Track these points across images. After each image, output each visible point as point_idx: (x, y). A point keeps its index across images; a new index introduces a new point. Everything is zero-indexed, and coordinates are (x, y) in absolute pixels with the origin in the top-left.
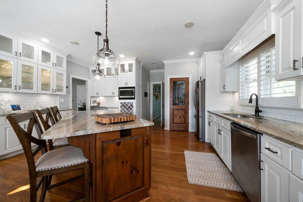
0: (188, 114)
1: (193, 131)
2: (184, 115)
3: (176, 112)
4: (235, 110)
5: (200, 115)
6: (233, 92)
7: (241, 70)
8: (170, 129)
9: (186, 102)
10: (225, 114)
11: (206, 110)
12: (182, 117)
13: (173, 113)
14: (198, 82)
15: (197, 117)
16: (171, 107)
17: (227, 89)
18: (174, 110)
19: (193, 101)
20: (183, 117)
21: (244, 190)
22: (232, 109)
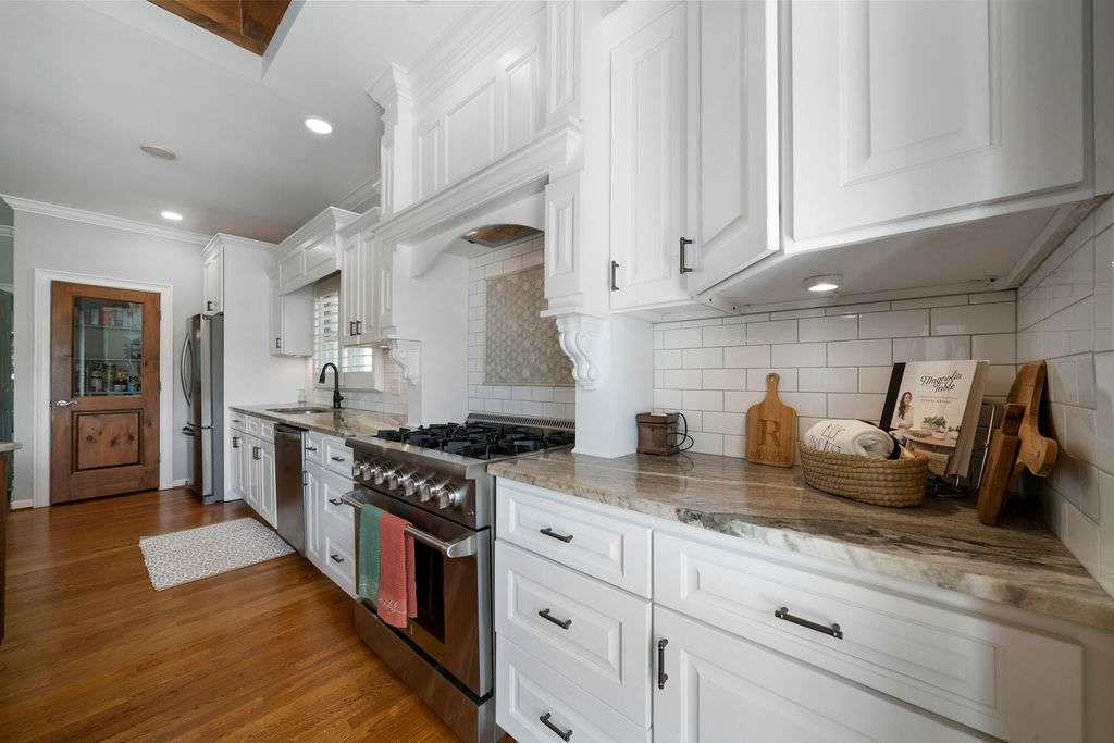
0: (153, 426)
1: (181, 482)
2: (134, 429)
3: (88, 425)
4: (309, 399)
5: (206, 422)
6: (305, 358)
7: (317, 307)
8: (51, 500)
9: (144, 382)
10: (276, 411)
11: (227, 405)
12: (123, 439)
13: (75, 428)
14: (197, 317)
15: (194, 431)
16: (63, 403)
17: (287, 349)
18: (75, 416)
19: (179, 381)
20: (131, 438)
21: (295, 545)
22: (302, 399)
